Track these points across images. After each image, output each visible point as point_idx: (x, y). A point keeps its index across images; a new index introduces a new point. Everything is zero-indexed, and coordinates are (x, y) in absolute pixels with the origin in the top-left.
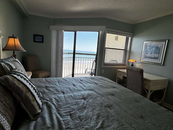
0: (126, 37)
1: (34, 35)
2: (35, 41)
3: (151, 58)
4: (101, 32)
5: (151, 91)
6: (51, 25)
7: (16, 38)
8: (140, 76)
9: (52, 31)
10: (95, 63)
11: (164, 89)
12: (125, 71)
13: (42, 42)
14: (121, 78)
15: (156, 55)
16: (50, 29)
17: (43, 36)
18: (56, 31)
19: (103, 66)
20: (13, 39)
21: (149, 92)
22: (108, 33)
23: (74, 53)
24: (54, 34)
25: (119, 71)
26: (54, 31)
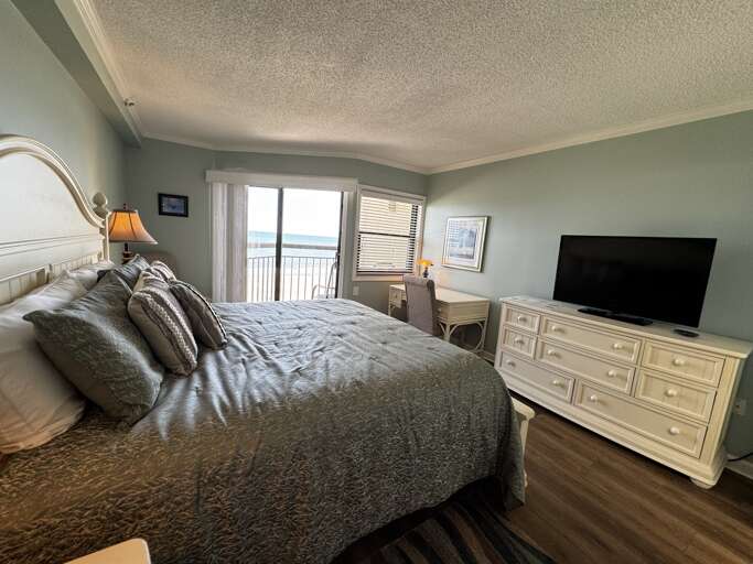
0: (411, 205)
1: (161, 196)
2: (161, 213)
3: (462, 256)
4: (346, 194)
5: (452, 327)
6: (209, 169)
7: (133, 212)
8: (429, 295)
9: (215, 184)
10: (335, 271)
11: (482, 323)
12: (402, 287)
13: (186, 215)
14: (398, 304)
15: (469, 251)
16: (208, 180)
17: (186, 199)
18: (226, 186)
19: (355, 278)
20: (127, 214)
21: (448, 328)
22: (365, 196)
23: (279, 246)
24: (219, 195)
25: (393, 289)
26: (220, 185)
